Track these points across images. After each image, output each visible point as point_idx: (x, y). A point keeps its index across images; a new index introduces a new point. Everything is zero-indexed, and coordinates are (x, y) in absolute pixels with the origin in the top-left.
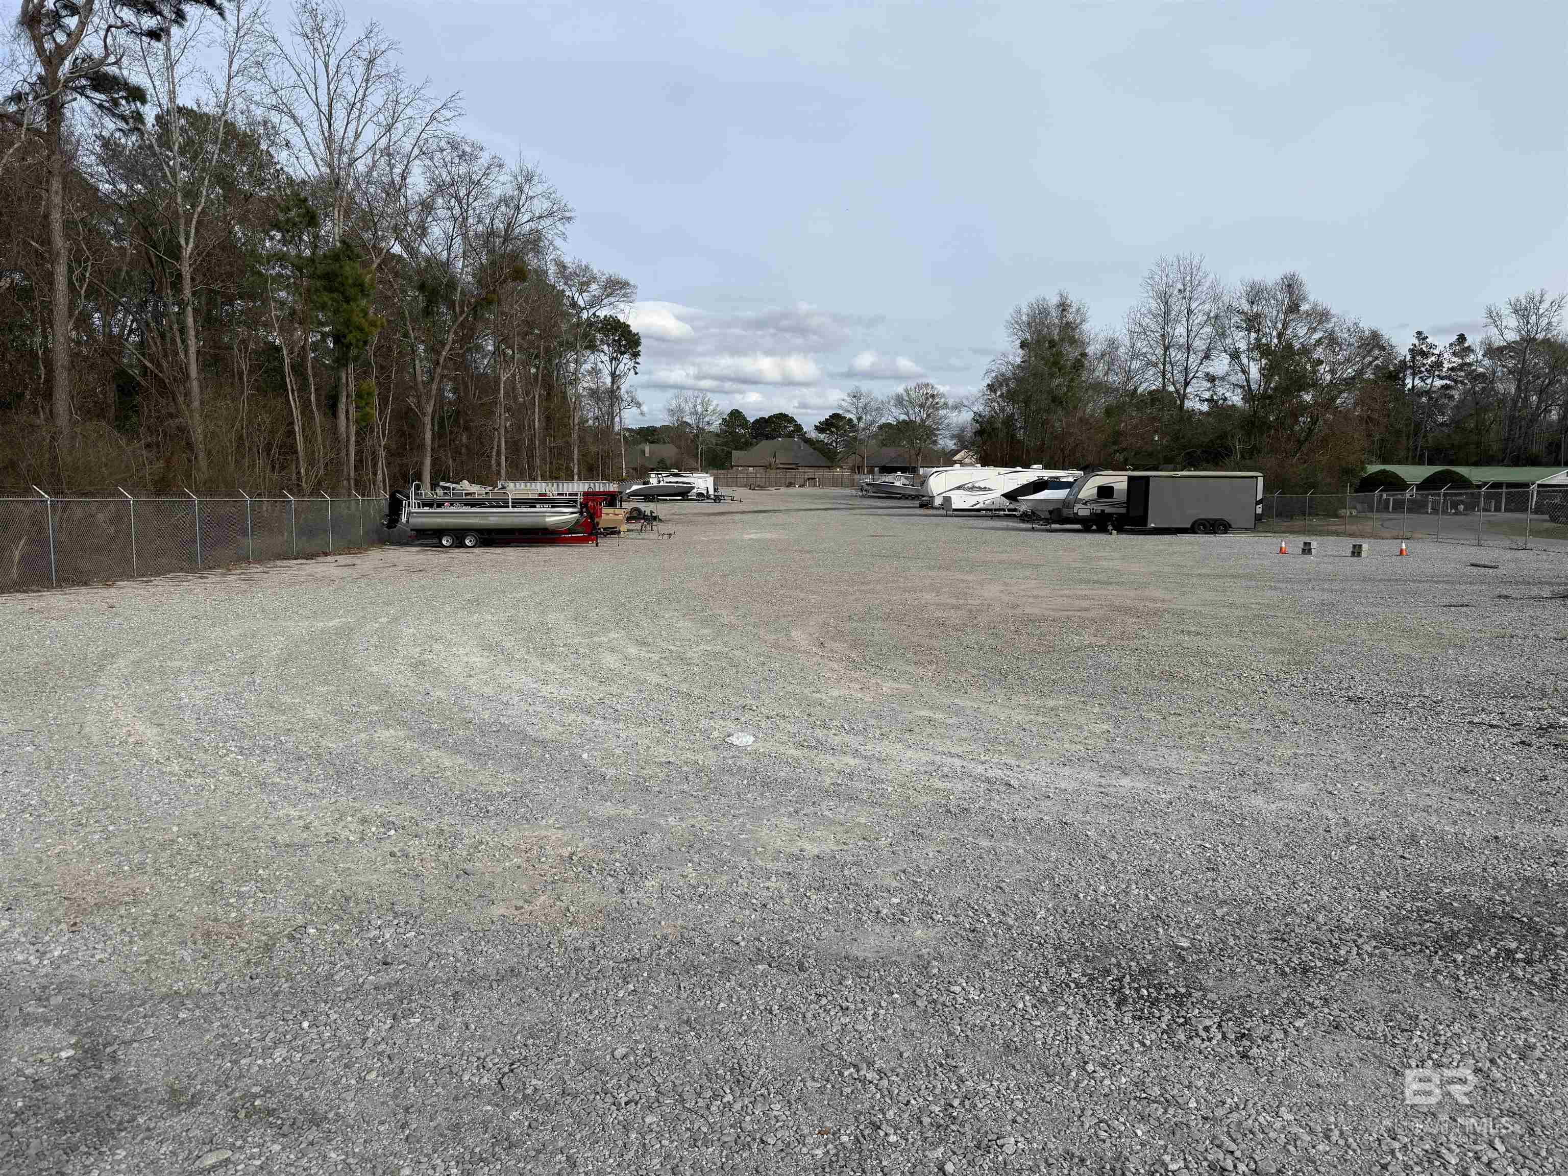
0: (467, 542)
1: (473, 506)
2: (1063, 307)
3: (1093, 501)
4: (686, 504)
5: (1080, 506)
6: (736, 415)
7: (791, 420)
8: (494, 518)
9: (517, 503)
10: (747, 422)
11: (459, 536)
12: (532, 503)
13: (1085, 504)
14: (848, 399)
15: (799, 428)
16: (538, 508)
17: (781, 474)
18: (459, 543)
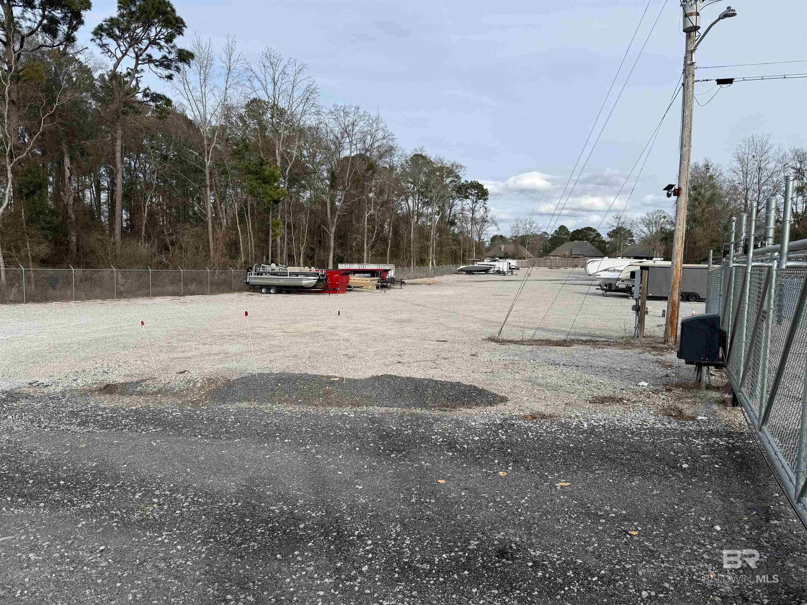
0: (271, 291)
1: (274, 275)
2: (707, 167)
3: (626, 280)
4: (486, 276)
5: (620, 282)
6: (562, 228)
7: (594, 230)
8: (282, 281)
9: (291, 274)
10: (569, 232)
11: (268, 288)
12: (297, 274)
13: (623, 281)
14: (613, 219)
15: (599, 235)
16: (300, 277)
17: (570, 260)
18: (268, 292)
